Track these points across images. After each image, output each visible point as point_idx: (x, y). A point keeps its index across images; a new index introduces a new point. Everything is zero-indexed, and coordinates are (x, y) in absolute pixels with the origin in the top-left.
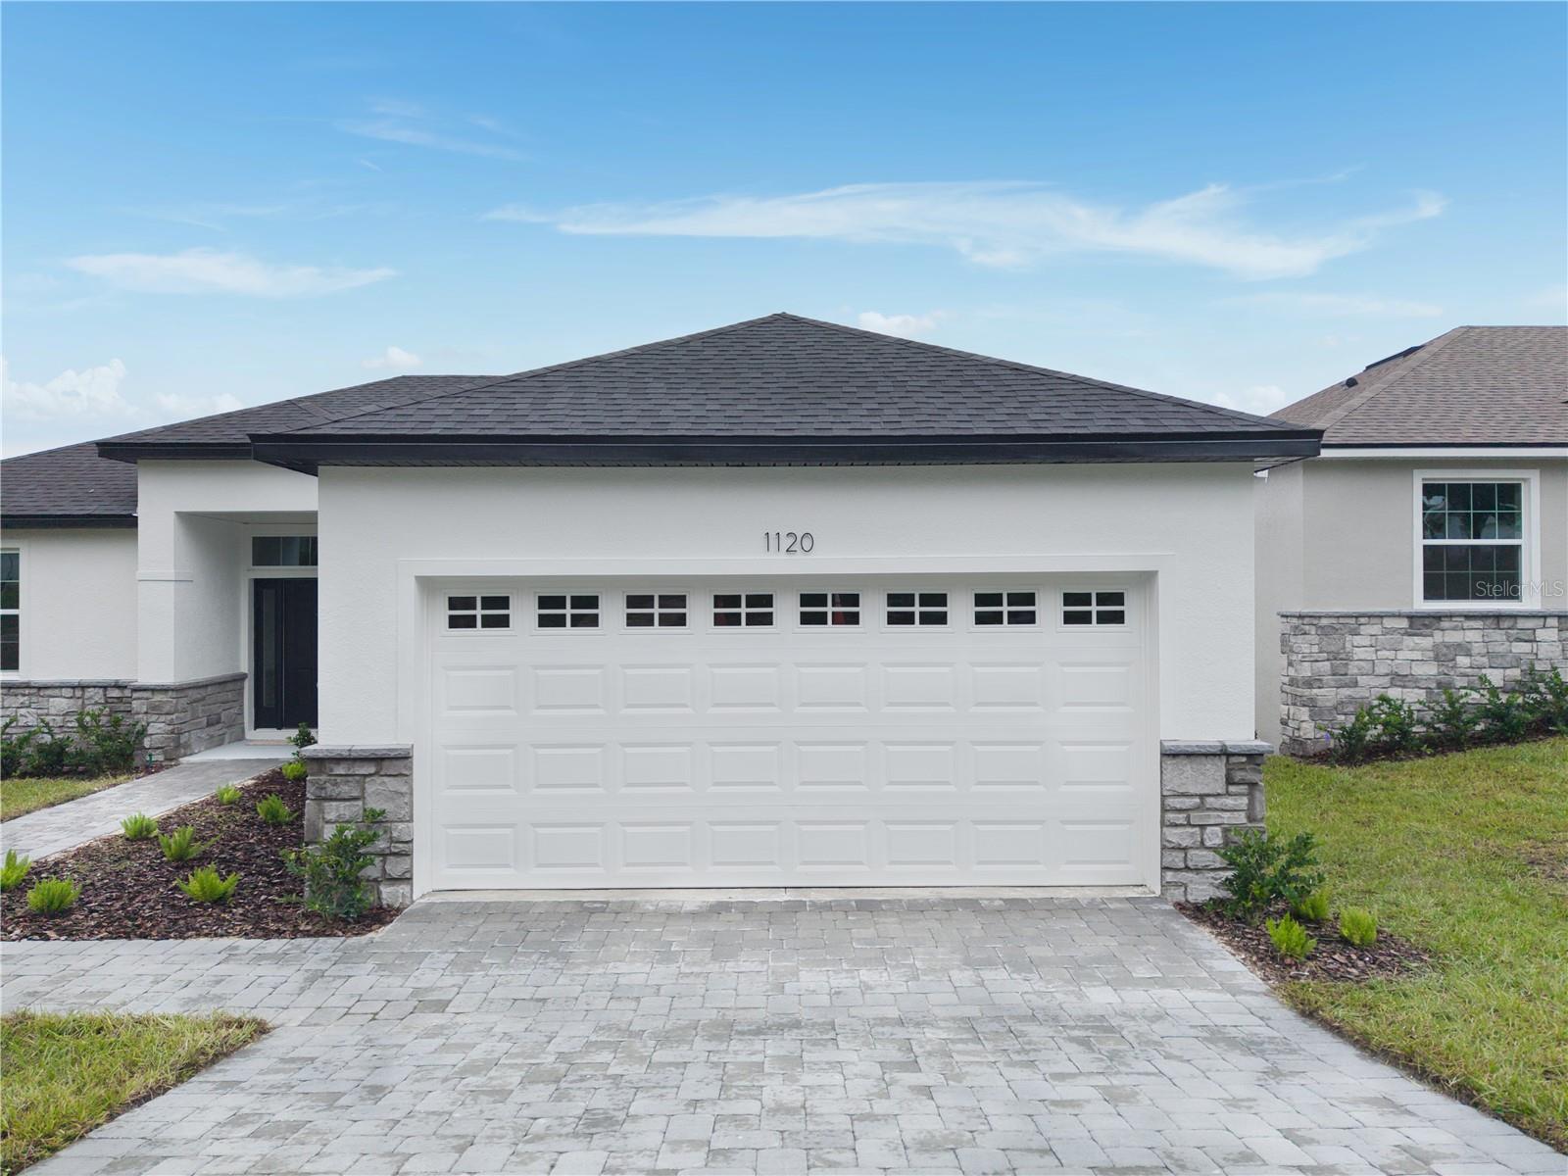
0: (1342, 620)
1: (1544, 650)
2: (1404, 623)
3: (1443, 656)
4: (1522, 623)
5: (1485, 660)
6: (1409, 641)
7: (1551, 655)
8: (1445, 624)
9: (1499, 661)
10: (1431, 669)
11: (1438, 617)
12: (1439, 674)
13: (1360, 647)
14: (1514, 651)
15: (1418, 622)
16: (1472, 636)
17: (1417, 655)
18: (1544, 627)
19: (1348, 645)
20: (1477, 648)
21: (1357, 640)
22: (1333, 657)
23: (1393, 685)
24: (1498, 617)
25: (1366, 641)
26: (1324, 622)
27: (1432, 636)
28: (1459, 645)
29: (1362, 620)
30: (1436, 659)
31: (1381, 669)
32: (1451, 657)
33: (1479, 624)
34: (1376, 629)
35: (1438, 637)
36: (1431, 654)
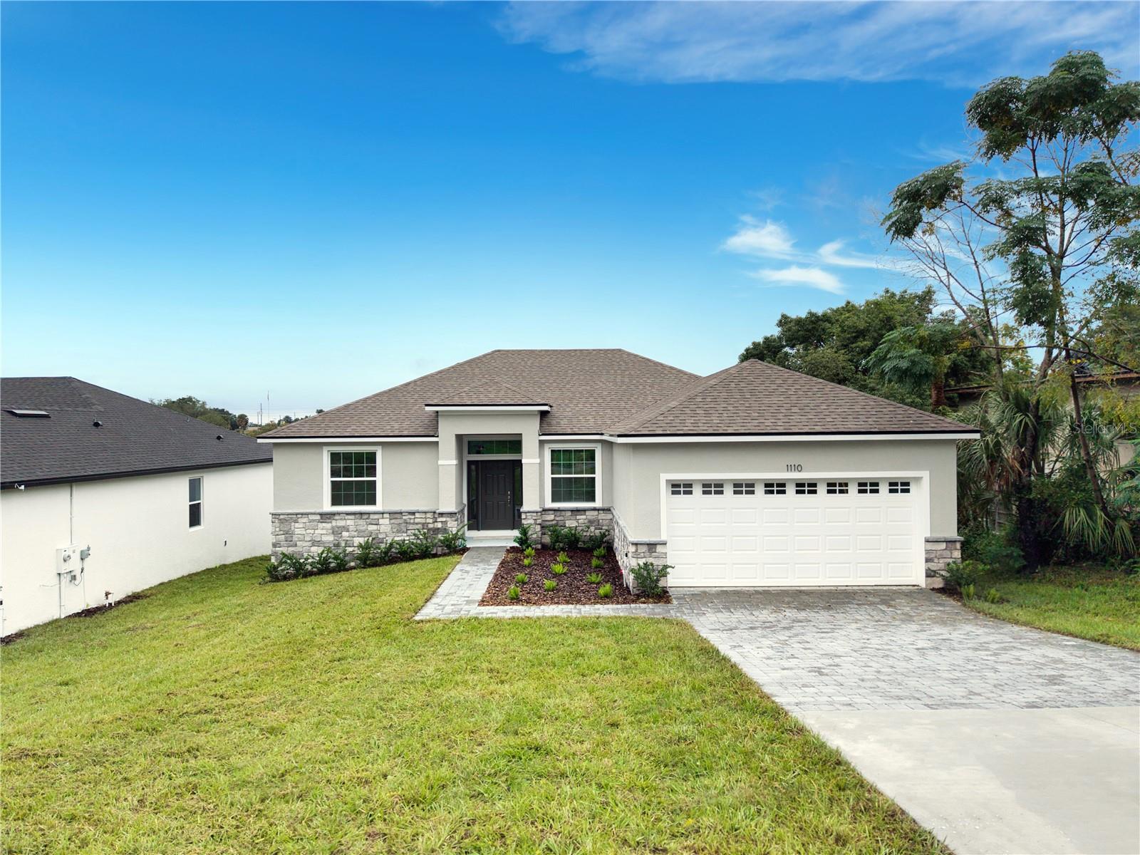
0: (290, 516)
1: (383, 529)
2: (318, 517)
3: (336, 532)
4: (372, 516)
5: (356, 533)
6: (321, 525)
7: (386, 531)
8: (337, 517)
9: (361, 534)
10: (331, 538)
11: (334, 514)
12: (335, 540)
13: (298, 528)
14: (369, 529)
15: (324, 517)
16: (349, 522)
17: (324, 532)
18: (383, 518)
19: (292, 528)
20: (351, 528)
21: (297, 525)
22: (286, 533)
23: (313, 545)
24: (361, 514)
25: (301, 526)
26: (282, 517)
27: (331, 522)
28: (344, 527)
29: (299, 516)
30: (333, 533)
31: (308, 538)
32: (339, 532)
33: (352, 517)
34: (305, 520)
35: (334, 523)
36: (331, 531)
